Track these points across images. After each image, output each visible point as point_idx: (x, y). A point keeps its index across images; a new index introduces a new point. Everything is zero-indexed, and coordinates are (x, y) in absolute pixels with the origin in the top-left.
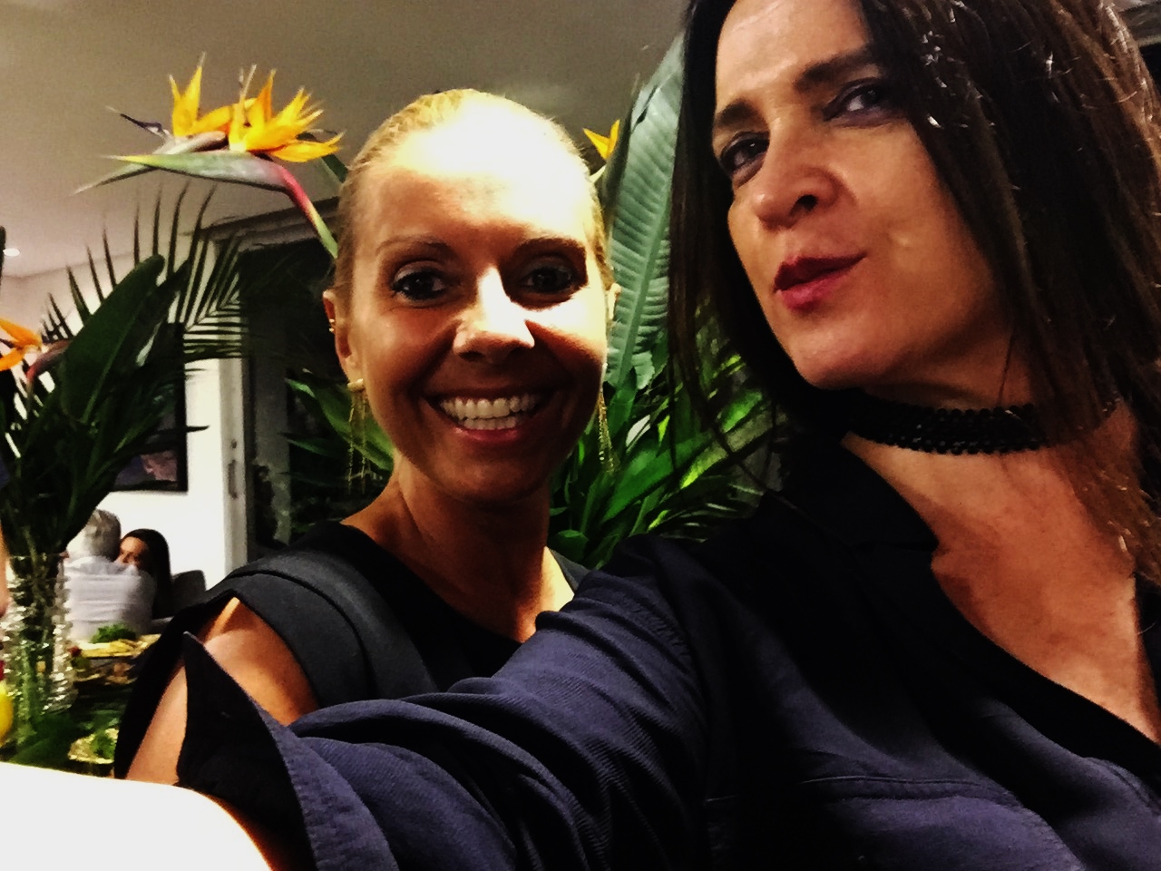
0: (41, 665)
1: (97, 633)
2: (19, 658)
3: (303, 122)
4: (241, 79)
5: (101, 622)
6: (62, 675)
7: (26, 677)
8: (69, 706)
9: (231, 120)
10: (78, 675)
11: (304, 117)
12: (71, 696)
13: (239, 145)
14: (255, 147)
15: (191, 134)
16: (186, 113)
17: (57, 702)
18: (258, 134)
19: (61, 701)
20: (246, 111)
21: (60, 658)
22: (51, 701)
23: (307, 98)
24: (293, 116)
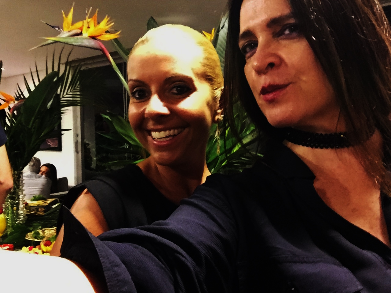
0: (15, 208)
1: (33, 198)
2: (7, 206)
3: (107, 27)
4: (87, 12)
5: (34, 194)
6: (22, 212)
7: (10, 212)
8: (24, 222)
9: (83, 26)
10: (27, 212)
11: (107, 25)
12: (25, 219)
13: (86, 34)
14: (90, 35)
15: (69, 30)
16: (68, 23)
17: (20, 221)
18: (92, 30)
19: (22, 220)
20: (88, 23)
21: (21, 206)
22: (18, 220)
23: (108, 19)
24: (104, 25)
